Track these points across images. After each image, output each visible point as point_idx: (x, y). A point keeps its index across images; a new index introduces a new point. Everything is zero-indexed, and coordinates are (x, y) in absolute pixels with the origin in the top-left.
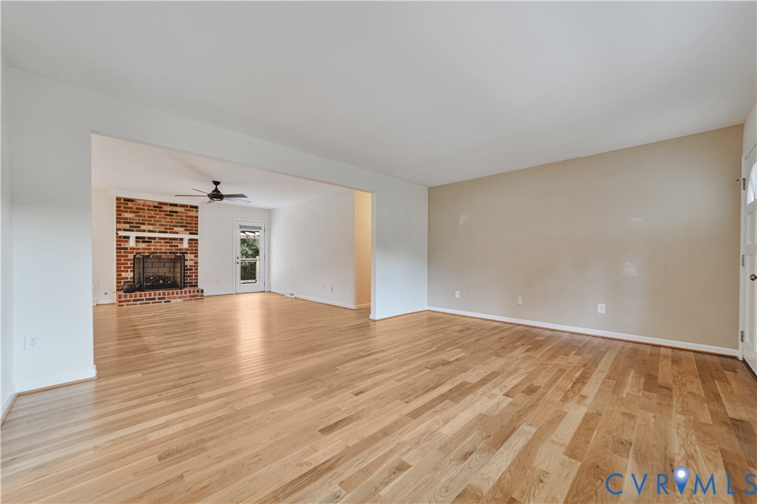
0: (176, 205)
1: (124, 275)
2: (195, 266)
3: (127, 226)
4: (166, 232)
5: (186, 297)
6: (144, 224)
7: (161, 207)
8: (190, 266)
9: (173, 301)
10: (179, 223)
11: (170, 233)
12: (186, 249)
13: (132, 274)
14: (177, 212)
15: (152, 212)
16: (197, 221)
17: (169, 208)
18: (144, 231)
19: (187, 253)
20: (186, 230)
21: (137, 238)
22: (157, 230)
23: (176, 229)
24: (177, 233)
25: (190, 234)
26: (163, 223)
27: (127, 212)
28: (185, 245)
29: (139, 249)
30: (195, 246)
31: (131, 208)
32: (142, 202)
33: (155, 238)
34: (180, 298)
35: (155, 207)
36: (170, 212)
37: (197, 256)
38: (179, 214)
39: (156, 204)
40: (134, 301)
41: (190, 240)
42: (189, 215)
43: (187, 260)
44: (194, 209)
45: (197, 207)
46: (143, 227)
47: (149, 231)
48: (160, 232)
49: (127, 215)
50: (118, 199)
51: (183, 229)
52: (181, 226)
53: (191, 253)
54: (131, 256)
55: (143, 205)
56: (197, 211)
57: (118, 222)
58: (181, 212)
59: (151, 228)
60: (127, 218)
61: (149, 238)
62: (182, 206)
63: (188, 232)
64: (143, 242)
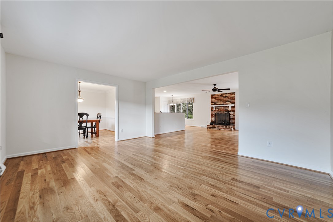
0: (227, 94)
1: (213, 119)
2: (233, 117)
3: (213, 103)
4: (224, 104)
5: (225, 129)
6: (217, 102)
7: (222, 96)
8: (232, 117)
9: (221, 129)
10: (228, 100)
11: (225, 104)
12: (230, 110)
13: (214, 119)
14: (227, 96)
15: (220, 98)
16: (235, 98)
17: (224, 95)
18: (217, 105)
19: (231, 112)
20: (230, 103)
21: (216, 107)
22: (221, 104)
23: (227, 103)
24: (227, 104)
25: (232, 104)
26: (223, 101)
27: (213, 99)
28: (230, 109)
29: (216, 111)
30: (234, 109)
31: (214, 97)
32: (217, 95)
33: (220, 107)
34: (223, 129)
35: (220, 96)
36: (225, 96)
37: (234, 113)
38: (228, 97)
39: (221, 95)
40: (211, 127)
41: (232, 106)
42: (231, 96)
43: (231, 114)
44: (233, 94)
45: (235, 93)
46: (217, 103)
47: (219, 104)
48: (222, 104)
49: (213, 100)
50: (211, 95)
51: (229, 102)
52: (229, 101)
53: (232, 112)
54: (214, 113)
55: (217, 96)
56: (235, 94)
57: (211, 103)
58: (229, 96)
59: (219, 103)
60: (213, 101)
61: (219, 107)
62: (229, 93)
63: (231, 103)
64: (217, 108)
